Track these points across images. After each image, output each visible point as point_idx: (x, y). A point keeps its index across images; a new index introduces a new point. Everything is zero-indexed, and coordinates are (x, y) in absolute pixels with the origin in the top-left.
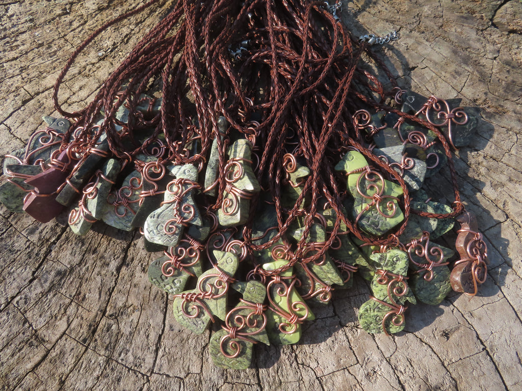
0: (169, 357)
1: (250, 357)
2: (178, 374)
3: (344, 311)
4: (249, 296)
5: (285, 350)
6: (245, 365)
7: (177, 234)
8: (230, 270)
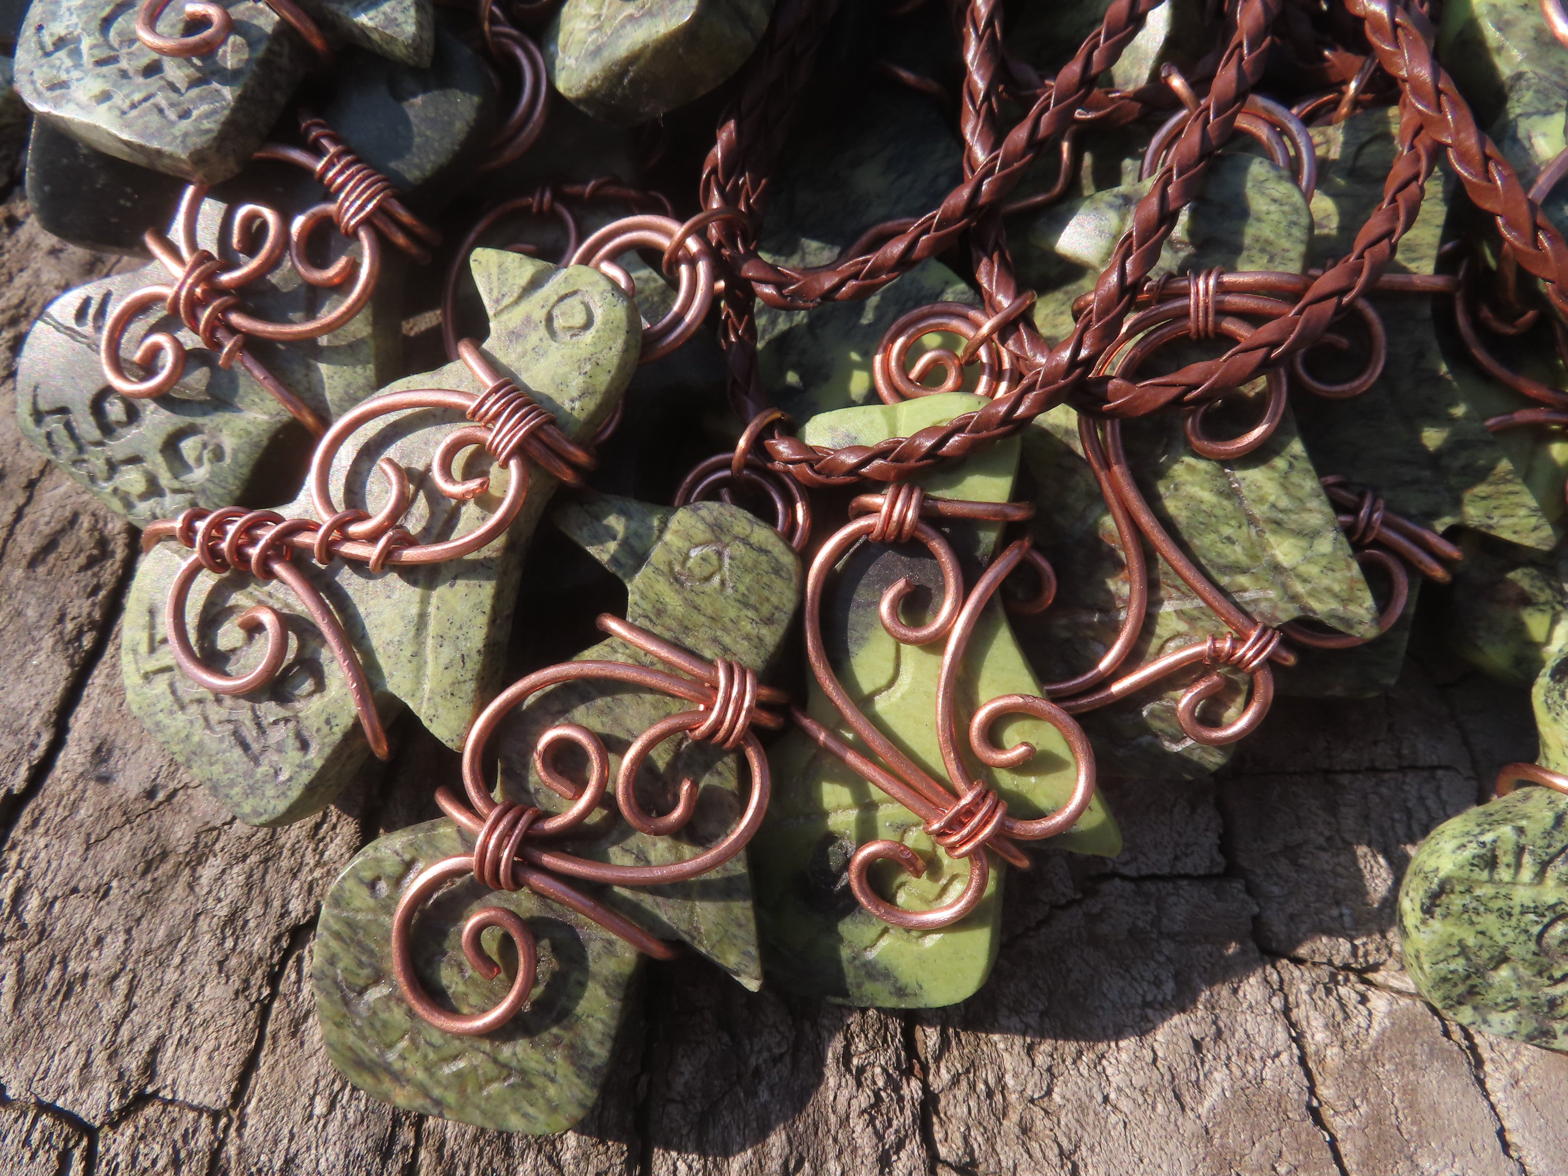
0: (32, 961)
1: (601, 1053)
2: (63, 1091)
3: (1291, 852)
4: (673, 601)
5: (861, 1045)
6: (553, 1108)
7: (229, 77)
8: (563, 384)
